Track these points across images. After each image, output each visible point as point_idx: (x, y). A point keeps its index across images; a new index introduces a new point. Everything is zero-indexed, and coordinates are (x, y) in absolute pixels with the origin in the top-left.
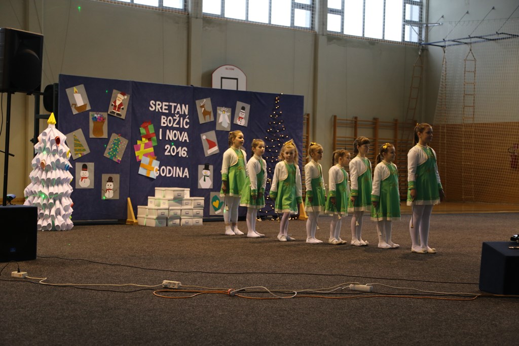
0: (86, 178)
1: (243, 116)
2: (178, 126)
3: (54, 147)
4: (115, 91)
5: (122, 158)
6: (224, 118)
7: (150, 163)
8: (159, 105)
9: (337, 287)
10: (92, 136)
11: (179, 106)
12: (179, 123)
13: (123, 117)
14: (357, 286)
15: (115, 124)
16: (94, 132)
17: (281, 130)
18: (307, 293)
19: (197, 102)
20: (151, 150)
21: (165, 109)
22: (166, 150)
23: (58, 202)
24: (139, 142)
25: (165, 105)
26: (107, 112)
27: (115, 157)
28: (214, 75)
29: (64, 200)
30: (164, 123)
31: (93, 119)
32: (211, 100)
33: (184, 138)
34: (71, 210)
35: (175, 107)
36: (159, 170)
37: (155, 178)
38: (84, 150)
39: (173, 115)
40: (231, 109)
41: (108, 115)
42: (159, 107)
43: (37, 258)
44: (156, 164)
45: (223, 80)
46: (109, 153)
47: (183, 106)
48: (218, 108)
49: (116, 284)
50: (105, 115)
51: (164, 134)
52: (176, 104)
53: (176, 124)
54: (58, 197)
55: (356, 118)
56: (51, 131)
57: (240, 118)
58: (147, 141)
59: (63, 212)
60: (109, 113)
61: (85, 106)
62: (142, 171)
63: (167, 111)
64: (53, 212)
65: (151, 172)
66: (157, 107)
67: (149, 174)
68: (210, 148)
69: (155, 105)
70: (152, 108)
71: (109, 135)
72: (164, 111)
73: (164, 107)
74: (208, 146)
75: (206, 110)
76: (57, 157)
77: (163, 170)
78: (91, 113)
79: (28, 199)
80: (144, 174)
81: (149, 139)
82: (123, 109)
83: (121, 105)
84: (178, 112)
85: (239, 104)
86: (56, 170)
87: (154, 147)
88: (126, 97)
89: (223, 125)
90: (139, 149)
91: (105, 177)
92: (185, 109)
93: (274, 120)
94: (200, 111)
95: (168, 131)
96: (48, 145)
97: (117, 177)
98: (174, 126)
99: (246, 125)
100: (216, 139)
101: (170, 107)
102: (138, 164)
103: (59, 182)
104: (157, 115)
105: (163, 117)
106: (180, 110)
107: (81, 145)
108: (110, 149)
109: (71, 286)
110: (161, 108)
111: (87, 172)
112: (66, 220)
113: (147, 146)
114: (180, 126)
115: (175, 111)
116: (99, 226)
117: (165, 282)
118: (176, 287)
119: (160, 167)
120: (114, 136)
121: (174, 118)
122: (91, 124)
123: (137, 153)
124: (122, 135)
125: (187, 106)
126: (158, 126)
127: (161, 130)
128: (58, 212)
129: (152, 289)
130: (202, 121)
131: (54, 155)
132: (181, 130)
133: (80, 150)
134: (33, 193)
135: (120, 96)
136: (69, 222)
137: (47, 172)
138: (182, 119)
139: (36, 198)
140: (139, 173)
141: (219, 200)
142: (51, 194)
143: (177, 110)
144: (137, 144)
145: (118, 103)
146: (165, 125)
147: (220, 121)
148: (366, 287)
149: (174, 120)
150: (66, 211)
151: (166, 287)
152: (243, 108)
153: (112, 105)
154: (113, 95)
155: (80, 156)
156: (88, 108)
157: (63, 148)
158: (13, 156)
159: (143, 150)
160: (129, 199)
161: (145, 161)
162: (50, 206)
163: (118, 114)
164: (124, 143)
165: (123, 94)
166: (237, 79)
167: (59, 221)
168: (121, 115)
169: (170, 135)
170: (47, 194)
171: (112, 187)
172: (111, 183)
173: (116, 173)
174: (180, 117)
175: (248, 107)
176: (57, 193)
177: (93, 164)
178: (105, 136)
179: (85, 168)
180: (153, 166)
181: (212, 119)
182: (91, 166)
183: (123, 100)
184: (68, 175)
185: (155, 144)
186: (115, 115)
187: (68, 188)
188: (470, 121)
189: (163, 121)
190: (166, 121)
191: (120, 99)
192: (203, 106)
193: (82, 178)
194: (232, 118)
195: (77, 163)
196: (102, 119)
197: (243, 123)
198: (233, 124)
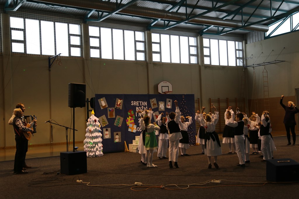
0: (108, 134)
1: (170, 104)
3: (94, 124)
4: (117, 99)
5: (121, 125)
6: (162, 106)
7: (133, 126)
8: (135, 103)
9: (207, 182)
10: (109, 117)
11: (143, 102)
13: (121, 109)
14: (215, 181)
15: (118, 112)
17: (186, 109)
18: (193, 185)
19: (150, 100)
20: (133, 121)
21: (138, 104)
23: (97, 145)
24: (128, 118)
25: (138, 103)
27: (119, 125)
28: (159, 86)
29: (99, 144)
30: (137, 110)
31: (109, 110)
32: (156, 99)
34: (102, 148)
35: (142, 103)
36: (137, 129)
37: (135, 132)
38: (106, 123)
39: (141, 106)
40: (164, 102)
41: (115, 108)
43: (88, 172)
44: (135, 127)
45: (163, 87)
46: (116, 124)
47: (145, 102)
48: (159, 102)
49: (117, 184)
50: (114, 108)
51: (138, 114)
54: (96, 143)
55: (219, 99)
56: (93, 117)
57: (168, 105)
58: (131, 118)
59: (99, 149)
61: (106, 105)
62: (130, 130)
63: (138, 105)
64: (95, 150)
65: (133, 130)
66: (134, 103)
67: (133, 131)
69: (133, 103)
70: (132, 104)
71: (116, 116)
72: (137, 105)
73: (137, 103)
76: (96, 127)
77: (138, 129)
78: (108, 108)
79: (85, 145)
80: (131, 131)
81: (132, 117)
83: (120, 104)
84: (143, 105)
85: (168, 100)
86: (95, 133)
87: (134, 120)
88: (122, 101)
89: (161, 109)
90: (128, 121)
91: (115, 133)
92: (146, 104)
93: (183, 105)
94: (152, 104)
96: (92, 123)
97: (120, 133)
99: (171, 108)
101: (139, 103)
102: (128, 127)
103: (96, 137)
104: (135, 107)
105: (137, 107)
106: (143, 104)
107: (105, 121)
108: (116, 122)
109: (99, 186)
110: (136, 104)
111: (108, 132)
112: (100, 152)
113: (131, 120)
116: (114, 153)
117: (136, 183)
118: (140, 185)
119: (137, 128)
120: (118, 117)
122: (109, 113)
123: (127, 123)
124: (121, 116)
126: (135, 111)
128: (97, 149)
129: (130, 187)
131: (94, 127)
133: (104, 123)
134: (87, 143)
135: (119, 100)
136: (102, 153)
137: (92, 133)
139: (88, 144)
140: (129, 131)
142: (94, 142)
143: (142, 104)
145: (119, 103)
147: (160, 107)
148: (218, 181)
149: (142, 108)
150: (100, 149)
151: (136, 185)
152: (169, 101)
153: (116, 104)
154: (116, 100)
155: (105, 126)
156: (107, 106)
157: (98, 123)
158: (77, 131)
159: (130, 122)
160: (125, 141)
161: (131, 125)
162: (94, 147)
163: (119, 108)
164: (122, 119)
165: (121, 100)
166: (168, 87)
167: (98, 153)
170: (92, 142)
171: (118, 137)
172: (118, 136)
173: (119, 131)
174: (144, 107)
175: (171, 100)
176: (96, 142)
178: (114, 117)
179: (107, 130)
180: (134, 127)
181: (157, 107)
182: (109, 129)
184: (100, 134)
185: (134, 118)
187: (100, 140)
188: (267, 97)
189: (137, 109)
191: (119, 102)
192: (153, 102)
193: (106, 134)
194: (165, 105)
195: (104, 129)
196: (113, 110)
197: (169, 107)
198: (166, 108)
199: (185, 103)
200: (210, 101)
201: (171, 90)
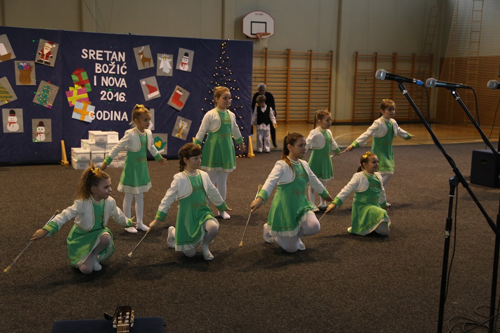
0: (15, 123)
1: (187, 62)
2: (114, 73)
4: (41, 40)
5: (53, 104)
6: (165, 65)
7: (85, 108)
8: (92, 53)
10: (18, 83)
11: (114, 53)
12: (115, 70)
13: (52, 65)
15: (44, 72)
16: (21, 80)
17: (228, 75)
19: (135, 49)
20: (86, 96)
21: (99, 57)
22: (102, 95)
24: (71, 89)
25: (99, 53)
26: (34, 60)
27: (46, 103)
28: (244, 20)
30: (99, 70)
31: (19, 67)
32: (151, 47)
33: (122, 84)
35: (111, 55)
36: (95, 114)
37: (91, 122)
38: (11, 97)
39: (108, 63)
40: (172, 56)
41: (36, 63)
42: (92, 55)
44: (91, 109)
45: (253, 24)
46: (38, 99)
47: (120, 53)
48: (158, 55)
50: (32, 63)
51: (99, 81)
52: (111, 52)
53: (112, 71)
55: (376, 53)
57: (183, 63)
58: (80, 88)
60: (36, 61)
61: (9, 55)
62: (75, 116)
63: (102, 59)
65: (86, 116)
66: (91, 55)
67: (84, 118)
68: (150, 93)
69: (88, 53)
70: (84, 55)
71: (38, 83)
72: (98, 59)
73: (98, 55)
74: (148, 91)
75: (145, 56)
77: (100, 114)
78: (16, 62)
80: (79, 119)
81: (83, 86)
82: (51, 57)
83: (49, 53)
84: (114, 60)
85: (182, 51)
87: (89, 93)
88: (54, 46)
89: (164, 70)
90: (71, 95)
91: (35, 122)
92: (122, 57)
93: (221, 65)
94: (139, 59)
95: (103, 78)
97: (48, 122)
98: (110, 72)
99: (190, 71)
100: (157, 84)
101: (104, 55)
102: (72, 109)
104: (91, 63)
105: (97, 64)
106: (116, 58)
107: (7, 93)
108: (39, 96)
110: (95, 56)
111: (15, 117)
113: (80, 92)
114: (116, 72)
115: (110, 58)
119: (96, 112)
120: (43, 84)
121: (110, 65)
122: (18, 73)
123: (69, 99)
124: (51, 83)
125: (124, 53)
126: (91, 73)
127: (95, 77)
130: (140, 67)
132: (118, 76)
133: (6, 97)
135: (47, 44)
138: (118, 66)
140: (73, 117)
141: (161, 141)
143: (113, 57)
144: (69, 90)
145: (46, 52)
146: (100, 72)
147: (161, 67)
149: (110, 67)
152: (186, 55)
153: (40, 54)
154: (40, 45)
155: (7, 102)
156: (13, 57)
159: (77, 97)
160: (63, 142)
161: (78, 106)
163: (46, 62)
164: (54, 90)
165: (52, 43)
166: (266, 23)
168: (49, 64)
169: (106, 82)
171: (43, 131)
172: (43, 128)
173: (47, 118)
174: (116, 63)
175: (191, 53)
177: (21, 110)
178: (33, 82)
179: (12, 113)
180: (87, 110)
181: (152, 65)
182: (19, 111)
183: (51, 49)
185: (89, 90)
186: (43, 63)
188: (475, 55)
189: (97, 68)
190: (101, 68)
191: (48, 48)
192: (141, 53)
193: (10, 123)
194: (174, 64)
195: (3, 110)
196: (29, 68)
197: (186, 68)
198: (175, 70)
199: (226, 60)
200: (356, 58)
201: (270, 30)
